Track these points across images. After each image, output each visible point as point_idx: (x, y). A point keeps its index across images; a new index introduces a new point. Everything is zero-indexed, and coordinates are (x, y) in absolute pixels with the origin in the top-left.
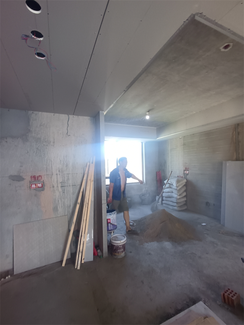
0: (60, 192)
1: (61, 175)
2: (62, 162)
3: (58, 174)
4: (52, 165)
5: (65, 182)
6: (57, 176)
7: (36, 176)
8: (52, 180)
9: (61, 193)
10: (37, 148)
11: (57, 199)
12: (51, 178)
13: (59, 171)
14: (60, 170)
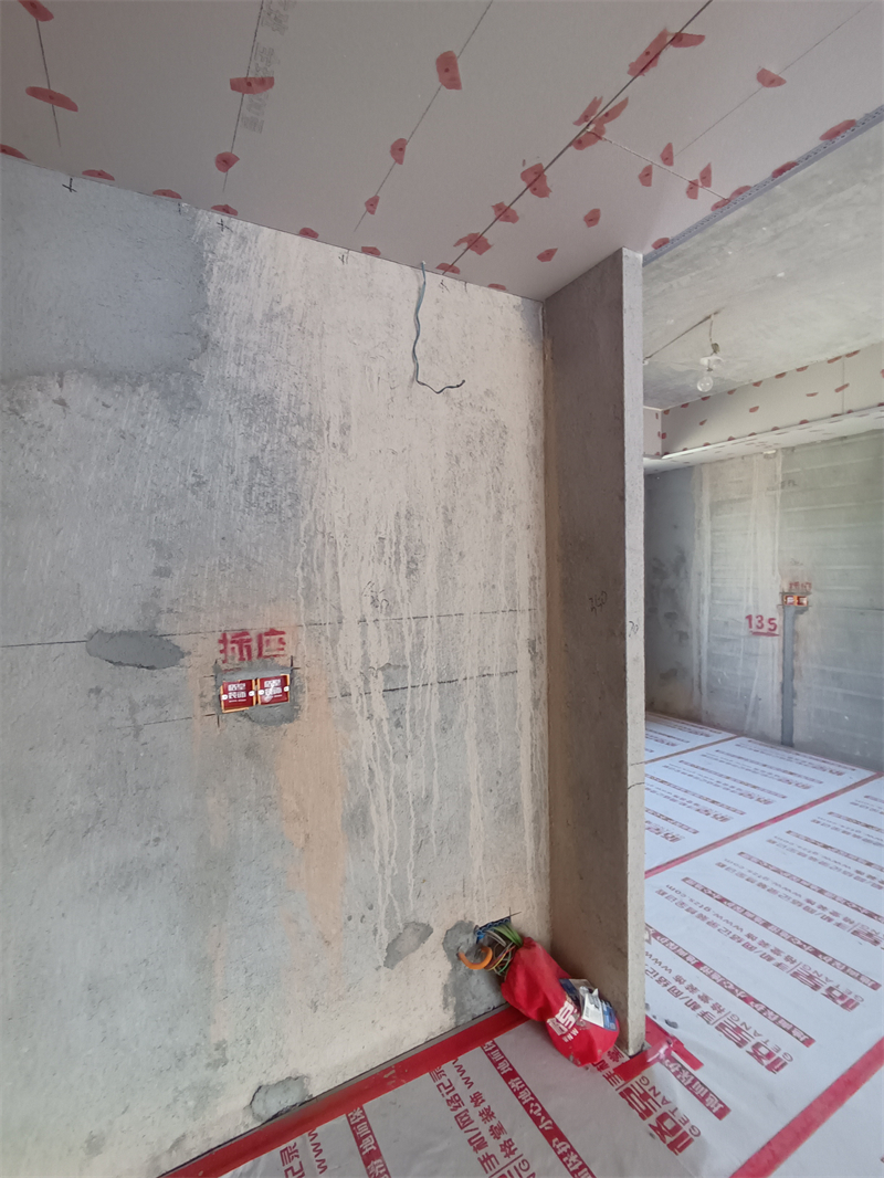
0: (380, 727)
1: (382, 624)
2: (387, 549)
3: (369, 619)
4: (335, 563)
5: (405, 667)
6: (363, 634)
7: (253, 635)
8: (341, 654)
9: (386, 729)
10: (253, 459)
11: (365, 765)
12: (334, 642)
13: (374, 601)
14: (381, 597)
